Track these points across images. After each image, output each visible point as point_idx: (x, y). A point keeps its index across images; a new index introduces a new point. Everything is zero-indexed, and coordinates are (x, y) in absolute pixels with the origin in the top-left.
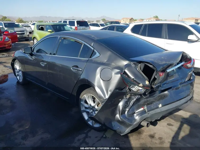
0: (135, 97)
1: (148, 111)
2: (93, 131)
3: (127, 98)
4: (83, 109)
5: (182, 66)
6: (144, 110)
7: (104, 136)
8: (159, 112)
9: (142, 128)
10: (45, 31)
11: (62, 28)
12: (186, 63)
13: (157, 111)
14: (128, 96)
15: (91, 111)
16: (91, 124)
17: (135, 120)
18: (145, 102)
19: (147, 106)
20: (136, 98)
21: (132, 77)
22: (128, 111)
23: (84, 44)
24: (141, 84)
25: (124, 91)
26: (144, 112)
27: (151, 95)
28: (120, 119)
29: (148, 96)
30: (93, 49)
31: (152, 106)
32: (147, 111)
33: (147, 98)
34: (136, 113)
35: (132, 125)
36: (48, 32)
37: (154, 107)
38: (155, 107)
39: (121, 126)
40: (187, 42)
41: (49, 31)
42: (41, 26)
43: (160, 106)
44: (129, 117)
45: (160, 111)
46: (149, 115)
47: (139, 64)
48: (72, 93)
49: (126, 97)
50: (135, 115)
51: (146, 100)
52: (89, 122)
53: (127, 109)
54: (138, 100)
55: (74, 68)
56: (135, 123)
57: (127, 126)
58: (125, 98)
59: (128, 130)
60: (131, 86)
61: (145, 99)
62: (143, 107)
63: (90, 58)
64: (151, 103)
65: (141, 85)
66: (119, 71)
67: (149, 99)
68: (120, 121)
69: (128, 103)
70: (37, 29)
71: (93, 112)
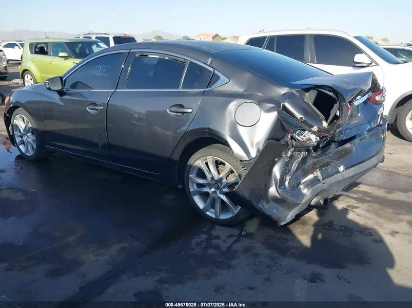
0: (300, 155)
1: (323, 179)
2: (218, 227)
3: (287, 157)
4: (193, 188)
5: (368, 99)
6: (315, 177)
7: (243, 233)
8: (342, 180)
9: (306, 215)
10: (50, 55)
11: (87, 50)
12: (374, 93)
13: (338, 177)
14: (289, 154)
15: (213, 190)
16: (214, 216)
17: (303, 195)
18: (315, 164)
19: (320, 170)
20: (302, 155)
21: (299, 116)
22: (290, 180)
23: (191, 63)
24: (316, 127)
25: (282, 142)
26: (316, 181)
27: (325, 151)
28: (278, 195)
29: (320, 152)
30: (212, 70)
31: (330, 169)
32: (320, 177)
33: (317, 157)
34: (303, 183)
35: (299, 204)
36: (60, 57)
37: (331, 171)
38: (334, 170)
39: (279, 207)
40: (352, 67)
41: (61, 54)
42: (39, 46)
43: (341, 169)
44: (292, 190)
45: (342, 178)
46: (325, 186)
47: (305, 94)
48: (172, 157)
49: (286, 153)
50: (301, 186)
51: (315, 160)
52: (208, 213)
53: (288, 178)
54: (304, 160)
55: (174, 109)
56: (304, 201)
57: (291, 207)
58: (284, 155)
59: (291, 215)
60: (297, 133)
61: (315, 158)
62: (313, 173)
63: (207, 88)
64: (327, 164)
65: (315, 129)
66: (273, 105)
67: (320, 158)
68: (278, 198)
69: (290, 165)
70: (31, 52)
71: (218, 192)
